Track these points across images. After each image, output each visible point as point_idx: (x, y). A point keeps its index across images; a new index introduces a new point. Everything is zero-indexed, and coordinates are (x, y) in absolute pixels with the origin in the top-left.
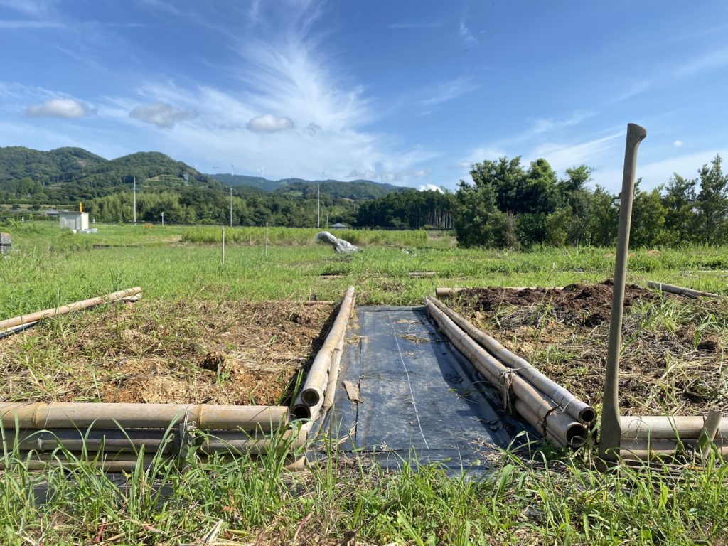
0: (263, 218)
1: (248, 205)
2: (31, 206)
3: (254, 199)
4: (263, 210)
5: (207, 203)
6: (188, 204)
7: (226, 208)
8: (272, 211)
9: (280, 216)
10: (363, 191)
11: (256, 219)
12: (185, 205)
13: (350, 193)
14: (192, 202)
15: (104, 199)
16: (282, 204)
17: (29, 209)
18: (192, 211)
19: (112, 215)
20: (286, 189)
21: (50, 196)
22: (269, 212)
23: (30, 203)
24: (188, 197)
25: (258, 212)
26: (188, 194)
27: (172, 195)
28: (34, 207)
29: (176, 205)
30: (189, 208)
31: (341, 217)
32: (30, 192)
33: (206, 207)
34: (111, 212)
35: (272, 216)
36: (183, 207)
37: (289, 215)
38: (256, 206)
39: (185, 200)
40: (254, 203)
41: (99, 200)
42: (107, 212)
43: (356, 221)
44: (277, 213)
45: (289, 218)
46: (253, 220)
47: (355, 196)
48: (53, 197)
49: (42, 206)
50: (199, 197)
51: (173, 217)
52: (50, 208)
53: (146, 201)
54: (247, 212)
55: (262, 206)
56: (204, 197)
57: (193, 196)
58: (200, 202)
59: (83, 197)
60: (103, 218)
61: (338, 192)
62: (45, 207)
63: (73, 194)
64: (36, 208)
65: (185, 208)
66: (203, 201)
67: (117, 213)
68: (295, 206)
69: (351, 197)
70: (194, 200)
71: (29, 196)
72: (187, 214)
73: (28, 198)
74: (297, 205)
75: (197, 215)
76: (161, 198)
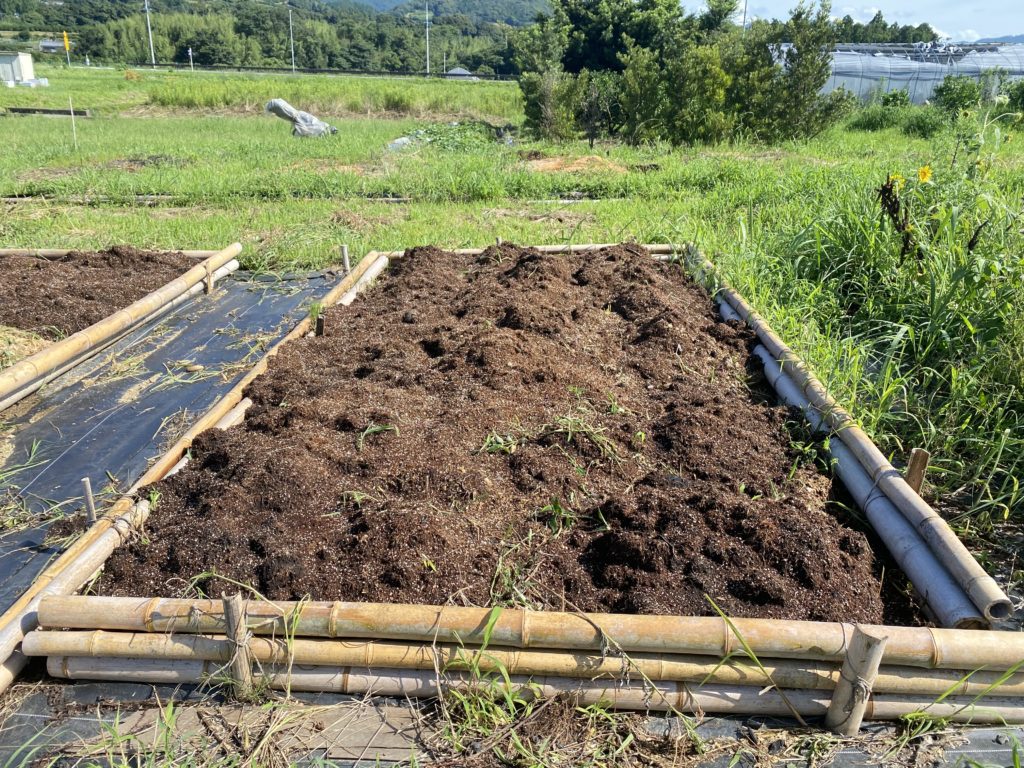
0: (363, 57)
1: (340, 35)
2: (17, 33)
3: (348, 26)
4: (363, 43)
5: (276, 32)
6: (249, 33)
7: (305, 41)
8: (377, 46)
9: (388, 53)
11: (352, 58)
24: (247, 22)
25: (354, 47)
26: (248, 17)
27: (223, 19)
28: (21, 36)
29: (231, 35)
30: (249, 39)
31: (480, 55)
32: (18, 11)
33: (275, 38)
34: (133, 45)
35: (376, 54)
36: (240, 38)
37: (401, 51)
38: (351, 38)
39: (243, 25)
40: (349, 31)
41: (113, 24)
42: (127, 44)
43: (502, 63)
44: (384, 49)
45: (402, 56)
46: (348, 60)
47: (515, 19)
48: (51, 18)
49: (33, 33)
50: (263, 22)
52: (44, 36)
54: (339, 47)
55: (360, 37)
56: (272, 21)
57: (255, 20)
58: (265, 30)
59: (96, 18)
60: (123, 55)
61: (489, 12)
62: (38, 36)
63: (81, 13)
64: (25, 37)
65: (244, 40)
66: (271, 28)
67: (142, 47)
68: (412, 37)
69: (509, 22)
70: (257, 26)
71: (17, 16)
72: (248, 49)
73: (13, 20)
74: (415, 36)
75: (264, 51)
76: (206, 22)
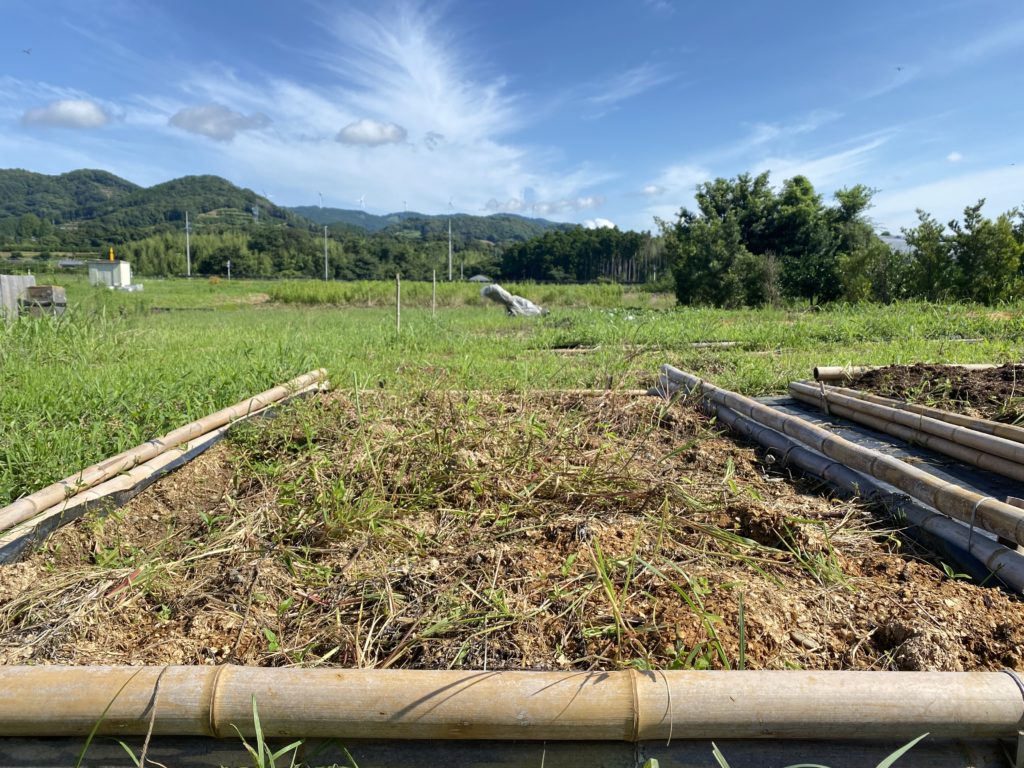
0: (368, 269)
1: (346, 250)
2: (38, 254)
3: (354, 242)
4: (367, 257)
5: (287, 249)
6: (261, 249)
7: (314, 256)
8: (381, 259)
9: (391, 266)
10: (507, 229)
11: (358, 270)
12: (256, 251)
13: (488, 232)
14: (267, 247)
15: (142, 242)
16: (394, 249)
17: (35, 258)
18: (268, 260)
19: (154, 266)
20: (398, 227)
21: (64, 241)
22: (375, 260)
23: (36, 250)
24: (260, 240)
25: (360, 260)
26: (261, 236)
27: (238, 237)
28: (42, 256)
29: (244, 251)
30: (262, 255)
31: (479, 266)
32: (34, 234)
33: (286, 254)
34: (151, 262)
35: (380, 266)
36: (253, 254)
37: (404, 265)
38: (357, 252)
39: (256, 243)
40: (355, 247)
41: (133, 245)
42: (146, 262)
43: (499, 273)
44: (387, 262)
45: (404, 269)
46: (354, 272)
47: (496, 236)
48: (67, 241)
49: (54, 254)
50: (276, 240)
51: (241, 268)
52: (64, 256)
53: (201, 245)
54: (345, 260)
55: (365, 252)
56: (284, 239)
57: (268, 238)
58: (277, 247)
59: (109, 240)
60: (141, 270)
61: (472, 231)
62: (57, 256)
63: (97, 236)
64: (45, 257)
65: (256, 255)
66: (283, 245)
67: (160, 264)
68: (412, 251)
69: (490, 238)
70: (270, 243)
71: (34, 239)
72: (260, 263)
73: (32, 243)
74: (415, 250)
75: (275, 265)
76: (222, 241)
